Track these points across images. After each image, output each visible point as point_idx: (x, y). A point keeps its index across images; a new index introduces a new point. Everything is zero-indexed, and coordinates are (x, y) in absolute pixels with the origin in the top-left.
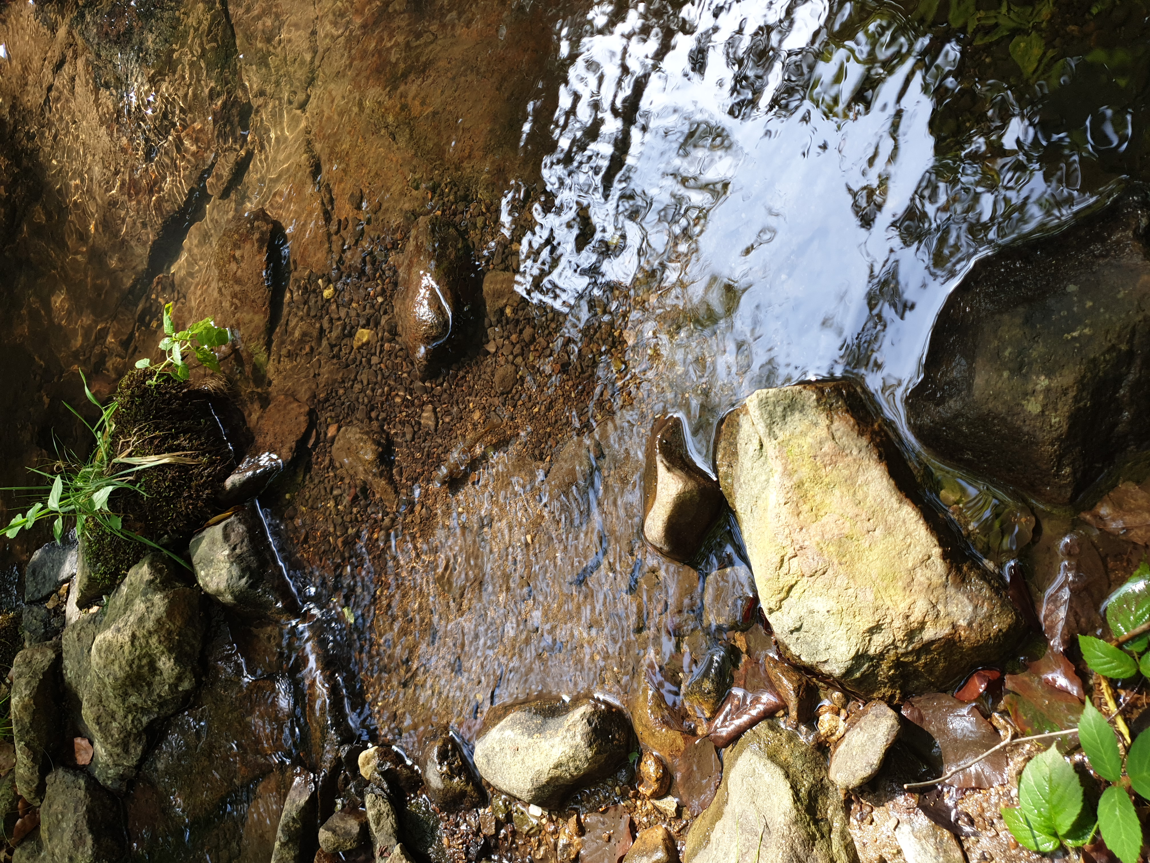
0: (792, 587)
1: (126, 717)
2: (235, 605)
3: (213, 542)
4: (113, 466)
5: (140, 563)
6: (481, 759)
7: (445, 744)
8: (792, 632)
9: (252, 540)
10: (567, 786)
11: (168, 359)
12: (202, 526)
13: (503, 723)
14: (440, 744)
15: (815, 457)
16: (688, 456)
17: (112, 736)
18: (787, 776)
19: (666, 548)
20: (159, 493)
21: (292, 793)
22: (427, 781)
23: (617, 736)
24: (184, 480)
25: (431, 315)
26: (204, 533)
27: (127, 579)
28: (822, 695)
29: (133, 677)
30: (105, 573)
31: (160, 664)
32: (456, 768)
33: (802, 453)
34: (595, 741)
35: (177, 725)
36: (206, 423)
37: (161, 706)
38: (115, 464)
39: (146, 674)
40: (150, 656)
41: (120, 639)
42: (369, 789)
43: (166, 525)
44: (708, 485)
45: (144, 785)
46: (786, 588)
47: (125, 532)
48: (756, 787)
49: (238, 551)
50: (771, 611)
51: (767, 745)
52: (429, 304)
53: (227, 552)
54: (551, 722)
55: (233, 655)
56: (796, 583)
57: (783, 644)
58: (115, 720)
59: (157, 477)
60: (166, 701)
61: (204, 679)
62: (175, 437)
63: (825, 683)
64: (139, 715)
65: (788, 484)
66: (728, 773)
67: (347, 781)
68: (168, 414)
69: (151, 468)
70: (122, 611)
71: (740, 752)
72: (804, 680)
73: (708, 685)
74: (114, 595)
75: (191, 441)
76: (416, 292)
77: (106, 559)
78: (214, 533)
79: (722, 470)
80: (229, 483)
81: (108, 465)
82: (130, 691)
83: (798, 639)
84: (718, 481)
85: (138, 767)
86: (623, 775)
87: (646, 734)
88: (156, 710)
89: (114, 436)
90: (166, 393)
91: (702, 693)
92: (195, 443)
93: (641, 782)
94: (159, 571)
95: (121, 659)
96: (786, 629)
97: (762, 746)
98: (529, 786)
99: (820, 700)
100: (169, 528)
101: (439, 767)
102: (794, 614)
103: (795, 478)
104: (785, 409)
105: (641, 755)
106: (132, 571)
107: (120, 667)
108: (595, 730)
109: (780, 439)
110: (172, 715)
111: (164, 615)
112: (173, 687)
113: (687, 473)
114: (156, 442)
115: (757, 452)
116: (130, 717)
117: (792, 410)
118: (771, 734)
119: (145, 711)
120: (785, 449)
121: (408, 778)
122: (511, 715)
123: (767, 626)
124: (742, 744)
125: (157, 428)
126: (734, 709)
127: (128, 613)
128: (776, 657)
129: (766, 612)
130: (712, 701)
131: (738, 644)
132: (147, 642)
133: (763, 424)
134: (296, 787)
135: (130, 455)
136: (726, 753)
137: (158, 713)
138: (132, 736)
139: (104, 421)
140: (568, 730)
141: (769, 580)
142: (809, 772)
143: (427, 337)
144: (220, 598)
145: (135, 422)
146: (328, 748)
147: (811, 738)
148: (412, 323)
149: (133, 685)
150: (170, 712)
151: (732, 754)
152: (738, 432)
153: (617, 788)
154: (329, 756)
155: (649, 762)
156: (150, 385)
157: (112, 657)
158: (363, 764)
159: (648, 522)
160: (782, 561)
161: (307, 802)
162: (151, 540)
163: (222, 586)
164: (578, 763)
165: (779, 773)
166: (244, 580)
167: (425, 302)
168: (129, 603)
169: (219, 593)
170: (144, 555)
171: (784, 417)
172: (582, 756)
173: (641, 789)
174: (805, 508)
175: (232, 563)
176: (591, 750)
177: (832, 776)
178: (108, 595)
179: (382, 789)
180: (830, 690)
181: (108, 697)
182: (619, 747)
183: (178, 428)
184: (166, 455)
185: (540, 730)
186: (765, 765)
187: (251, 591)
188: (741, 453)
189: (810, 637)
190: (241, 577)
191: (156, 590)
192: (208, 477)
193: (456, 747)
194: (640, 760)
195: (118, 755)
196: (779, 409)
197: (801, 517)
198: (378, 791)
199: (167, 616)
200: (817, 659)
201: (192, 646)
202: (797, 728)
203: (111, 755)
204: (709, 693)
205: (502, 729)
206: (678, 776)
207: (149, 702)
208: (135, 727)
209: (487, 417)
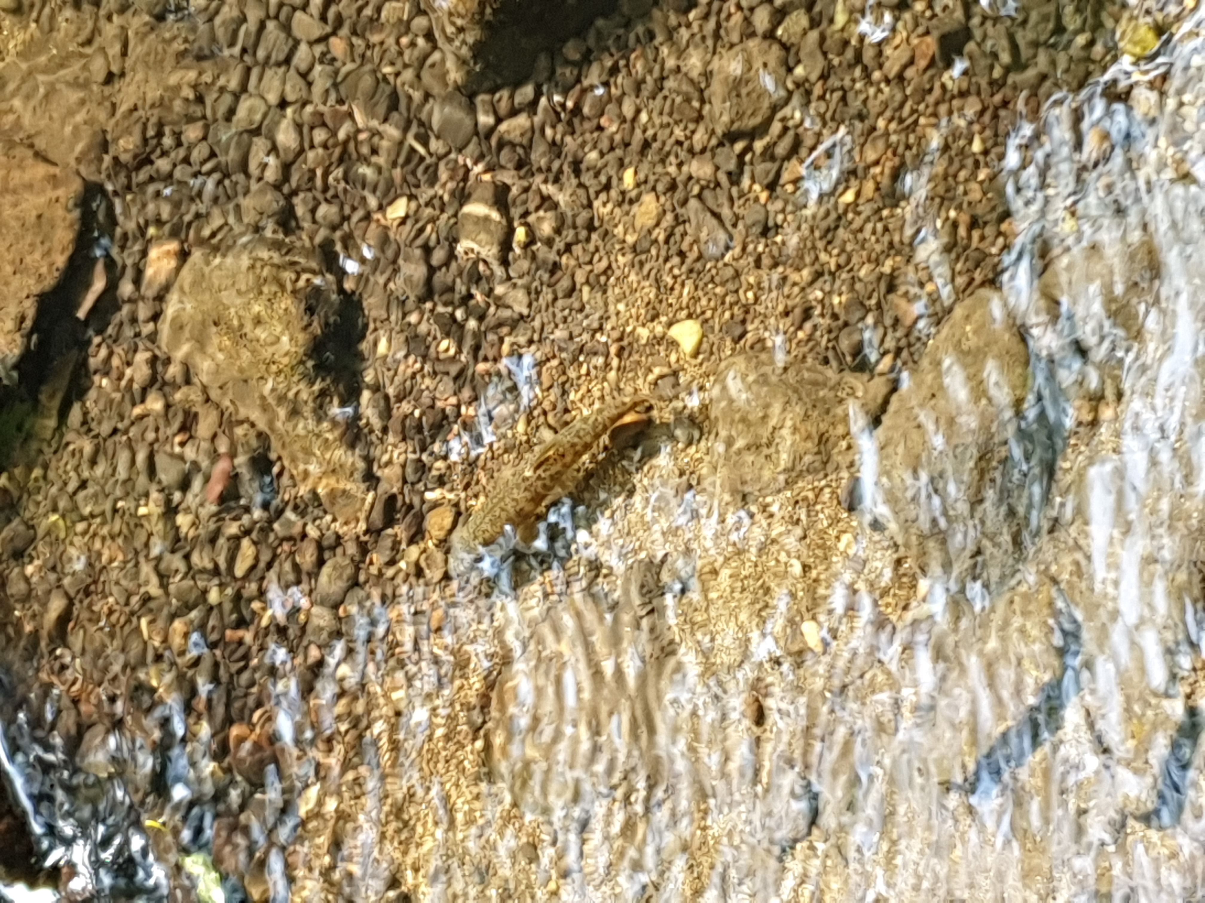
209: (678, 221)
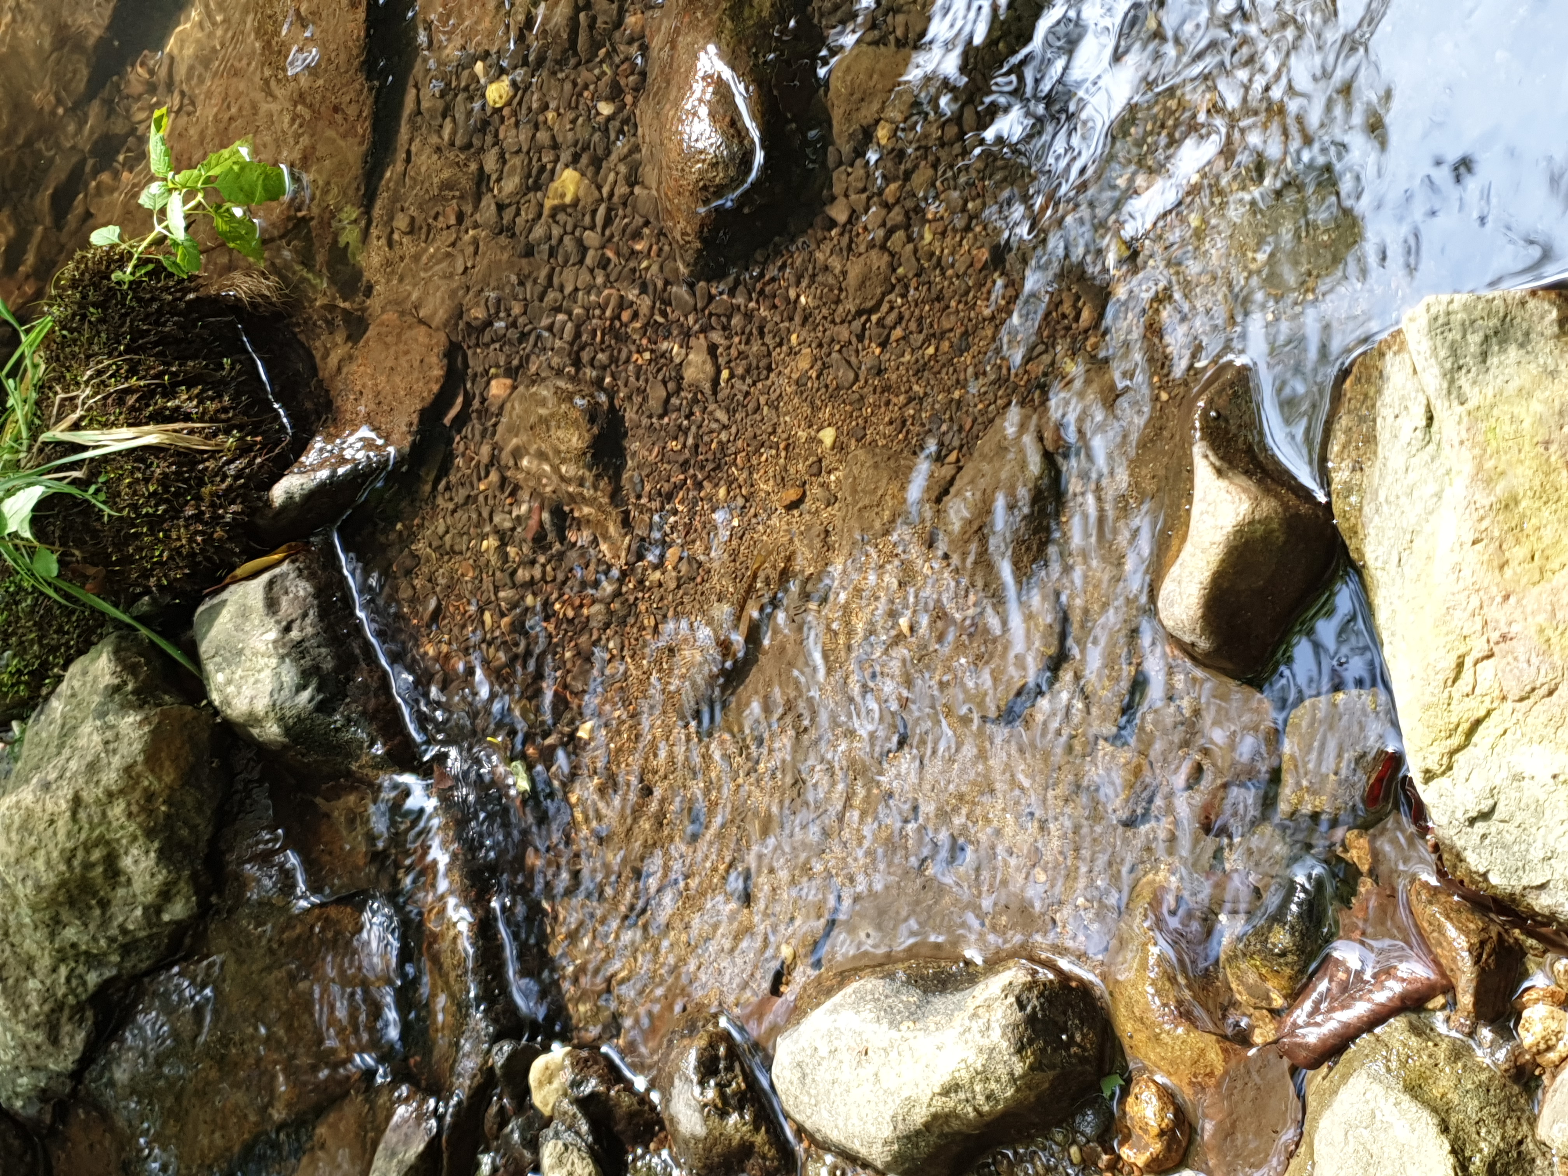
0: (1478, 722)
1: (54, 970)
2: (284, 746)
3: (244, 613)
4: (41, 450)
5: (93, 651)
6: (787, 1074)
7: (712, 1045)
8: (1472, 821)
9: (323, 615)
10: (968, 1137)
11: (159, 229)
12: (221, 579)
13: (837, 998)
14: (703, 1043)
15: (1547, 444)
16: (1265, 448)
17: (27, 1007)
18: (1445, 1129)
19: (1204, 644)
20: (135, 507)
21: (390, 1137)
22: (672, 1120)
23: (1078, 1038)
24: (186, 481)
25: (717, 139)
26: (224, 595)
27: (63, 687)
28: (1531, 966)
29: (72, 885)
30: (19, 672)
31: (127, 863)
32: (735, 1094)
33: (1518, 435)
34: (1031, 1042)
35: (155, 994)
36: (232, 368)
37: (126, 950)
38: (46, 444)
39: (99, 881)
40: (108, 843)
41: (50, 806)
42: (550, 1132)
43: (146, 574)
44: (1304, 509)
45: (87, 1113)
46: (1465, 726)
47: (64, 585)
48: (1375, 1150)
49: (295, 634)
50: (1429, 776)
51: (1403, 1064)
52: (712, 115)
53: (273, 635)
54: (939, 1002)
55: (276, 852)
56: (1488, 714)
57: (1452, 848)
58: (33, 974)
59: (132, 473)
60: (136, 941)
61: (214, 899)
62: (170, 392)
63: (1540, 938)
64: (81, 969)
65: (1484, 500)
66: (1315, 1120)
67: (503, 1119)
68: (156, 344)
69: (119, 453)
70: (53, 750)
71: (1345, 1078)
72: (1494, 930)
73: (1281, 938)
74: (37, 720)
75: (201, 402)
76: (686, 86)
77: (21, 643)
78: (245, 595)
79: (1340, 476)
80: (279, 492)
81: (30, 448)
82: (65, 915)
83: (1484, 837)
84: (1329, 504)
85: (77, 1075)
86: (1088, 1123)
87: (1141, 1037)
88: (115, 958)
89: (43, 388)
90: (153, 299)
91: (1269, 955)
92: (212, 406)
93: (1127, 1138)
94: (132, 669)
95: (51, 846)
96: (1459, 814)
97: (1394, 1065)
98: (887, 1132)
99: (1525, 975)
100: (153, 581)
101: (697, 1090)
102: (1480, 782)
103: (1500, 489)
104: (1486, 338)
105: (1128, 1081)
106: (75, 668)
107: (48, 862)
108: (1031, 1020)
109: (1470, 405)
110: (148, 973)
111: (140, 759)
112: (153, 911)
113: (1260, 482)
114: (131, 400)
115: (1419, 434)
116: (63, 971)
117: (1503, 342)
118: (1414, 1041)
119: (93, 960)
120: (1483, 426)
121: (632, 1115)
122: (855, 985)
123: (1419, 812)
124: (1350, 1061)
125: (133, 371)
126: (1335, 989)
127: (66, 752)
128: (1433, 881)
129: (1417, 777)
130: (1288, 971)
131: (1353, 855)
132: (104, 814)
133: (1436, 371)
134: (398, 1126)
135: (76, 426)
136: (1315, 1080)
137: (119, 965)
138: (66, 1013)
139: (22, 357)
140: (975, 1015)
141: (1428, 707)
142: (1493, 1125)
143: (705, 188)
144: (255, 732)
145: (88, 357)
146: (467, 1047)
147: (1501, 1055)
148: (673, 155)
149: (72, 902)
150: (144, 966)
151: (1326, 1083)
152: (1379, 391)
153: (1074, 1150)
154: (469, 1065)
155: (1145, 1096)
156: (119, 283)
157: (32, 842)
158: (541, 1084)
159: (1167, 588)
160: (1460, 666)
161: (422, 1156)
162: (116, 605)
163: (261, 705)
164: (993, 1085)
165: (1428, 1122)
166: (306, 695)
167: (703, 111)
168: (68, 731)
169: (253, 719)
170: (101, 637)
171: (1484, 356)
172: (1002, 1071)
173: (1126, 1153)
174: (1518, 553)
175: (282, 658)
176: (1023, 1059)
177: (1543, 1131)
178: (23, 719)
179: (578, 1133)
180: (1549, 956)
181: (21, 926)
182: (1083, 1060)
183: (174, 375)
184: (151, 427)
185: (915, 1015)
186: (1396, 1104)
187: (321, 718)
188: (1383, 434)
189: (1510, 833)
190: (300, 688)
191: (125, 707)
192: (236, 478)
193: (733, 1053)
194: (1125, 1092)
195: (38, 1047)
196: (1475, 339)
197: (1508, 572)
198: (569, 1137)
199: (147, 761)
200: (1525, 882)
201: (193, 828)
202: (1471, 1034)
203: (24, 1047)
204: (1283, 954)
205: (835, 1010)
206: (1208, 1128)
207: (103, 942)
208: (73, 991)
209: (825, 366)
